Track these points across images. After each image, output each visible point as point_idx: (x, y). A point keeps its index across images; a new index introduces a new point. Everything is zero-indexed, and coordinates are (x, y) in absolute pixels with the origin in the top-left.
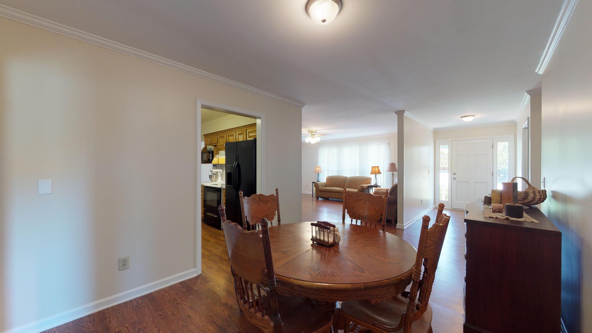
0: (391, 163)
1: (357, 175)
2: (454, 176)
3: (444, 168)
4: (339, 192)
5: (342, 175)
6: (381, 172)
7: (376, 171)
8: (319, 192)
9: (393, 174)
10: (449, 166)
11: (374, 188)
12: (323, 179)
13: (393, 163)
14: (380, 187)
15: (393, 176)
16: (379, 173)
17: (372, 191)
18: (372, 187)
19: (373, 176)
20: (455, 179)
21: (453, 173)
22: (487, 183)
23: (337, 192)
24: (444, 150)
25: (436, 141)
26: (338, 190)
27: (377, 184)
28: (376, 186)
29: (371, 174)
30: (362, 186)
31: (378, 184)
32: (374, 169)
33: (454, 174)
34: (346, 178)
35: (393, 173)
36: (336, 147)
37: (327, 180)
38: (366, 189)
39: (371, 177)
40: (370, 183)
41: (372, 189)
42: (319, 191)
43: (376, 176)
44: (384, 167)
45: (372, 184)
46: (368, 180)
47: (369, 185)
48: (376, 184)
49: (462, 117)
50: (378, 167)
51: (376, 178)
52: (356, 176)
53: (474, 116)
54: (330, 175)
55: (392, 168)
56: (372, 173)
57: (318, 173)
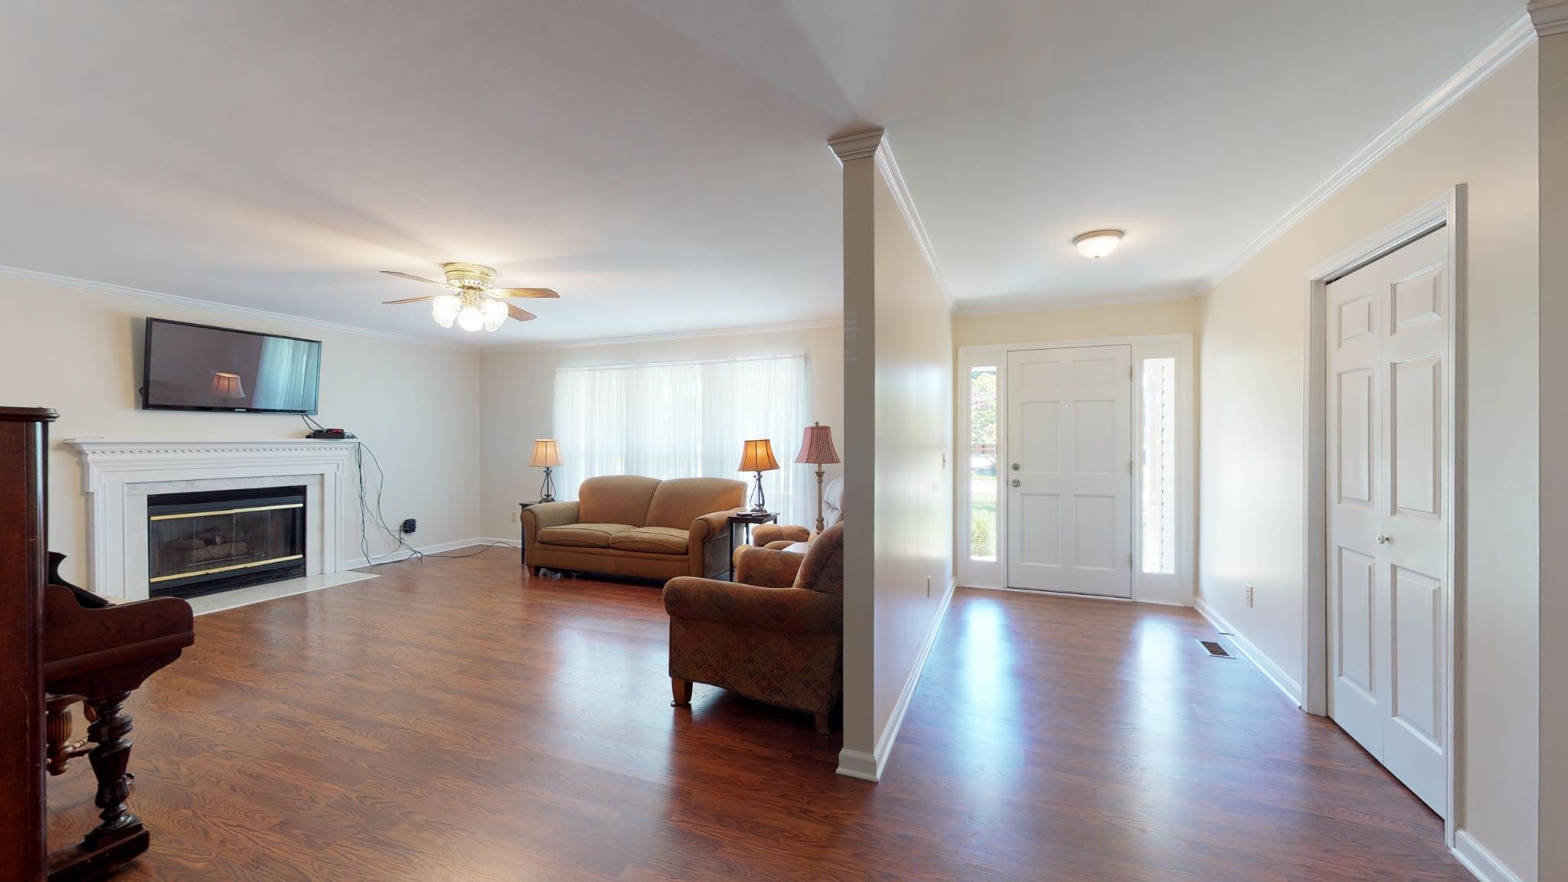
0: (814, 425)
1: (698, 473)
2: (1014, 475)
3: (983, 446)
4: (618, 545)
5: (642, 474)
6: (780, 462)
7: (760, 460)
8: (542, 545)
9: (820, 474)
10: (998, 440)
11: (752, 526)
12: (568, 493)
13: (820, 425)
14: (775, 522)
15: (820, 482)
16: (772, 465)
17: (746, 539)
18: (745, 520)
19: (749, 478)
20: (1017, 484)
21: (1011, 464)
22: (1113, 497)
23: (609, 547)
24: (985, 384)
25: (960, 350)
26: (615, 538)
27: (765, 508)
28: (761, 517)
29: (740, 470)
30: (706, 520)
31: (769, 508)
32: (752, 451)
33: (1016, 467)
34: (657, 483)
35: (820, 467)
36: (618, 367)
37: (582, 494)
38: (722, 530)
39: (745, 480)
40: (739, 504)
41: (747, 526)
42: (540, 542)
43: (760, 476)
44: (788, 443)
45: (749, 508)
46: (732, 493)
47: (733, 513)
48: (761, 510)
49: (1078, 239)
50: (767, 442)
51: (760, 488)
52: (693, 476)
53: (1120, 233)
54: (598, 473)
55: (818, 445)
56: (745, 467)
57: (548, 468)
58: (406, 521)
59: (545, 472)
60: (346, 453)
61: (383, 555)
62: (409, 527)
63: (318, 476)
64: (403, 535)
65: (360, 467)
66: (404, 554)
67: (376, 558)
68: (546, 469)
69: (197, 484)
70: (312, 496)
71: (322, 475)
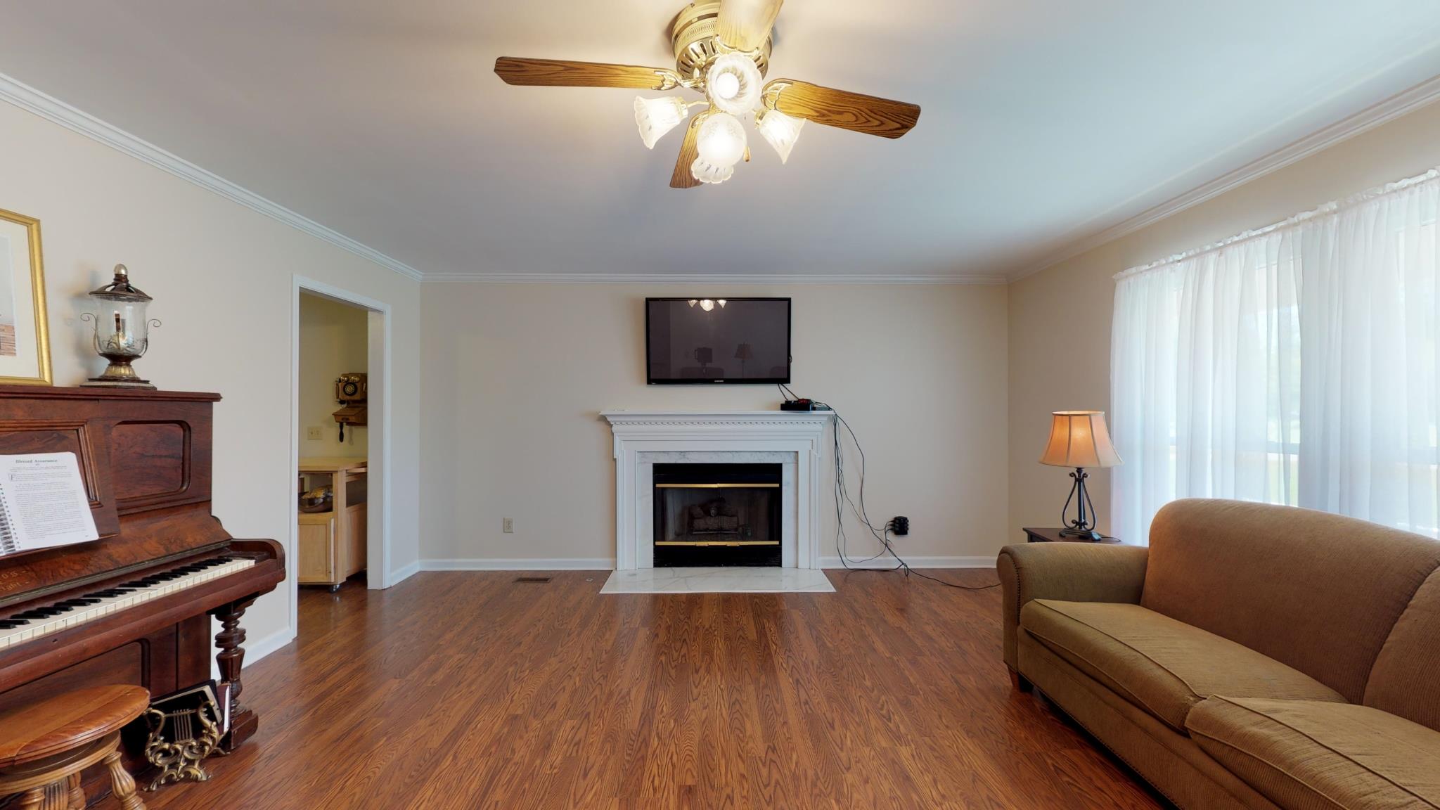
12: (1128, 527)
37: (1157, 532)
57: (1079, 470)
58: (896, 518)
59: (1072, 475)
60: (819, 427)
61: (864, 559)
62: (900, 526)
63: (793, 454)
64: (891, 536)
65: (836, 444)
66: (890, 563)
67: (857, 560)
68: (1075, 471)
69: (688, 455)
70: (787, 475)
71: (797, 452)
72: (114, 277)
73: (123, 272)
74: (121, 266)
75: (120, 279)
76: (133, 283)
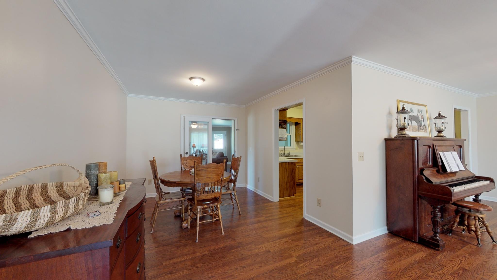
72: (438, 114)
73: (440, 113)
74: (440, 111)
75: (440, 114)
76: (442, 115)
